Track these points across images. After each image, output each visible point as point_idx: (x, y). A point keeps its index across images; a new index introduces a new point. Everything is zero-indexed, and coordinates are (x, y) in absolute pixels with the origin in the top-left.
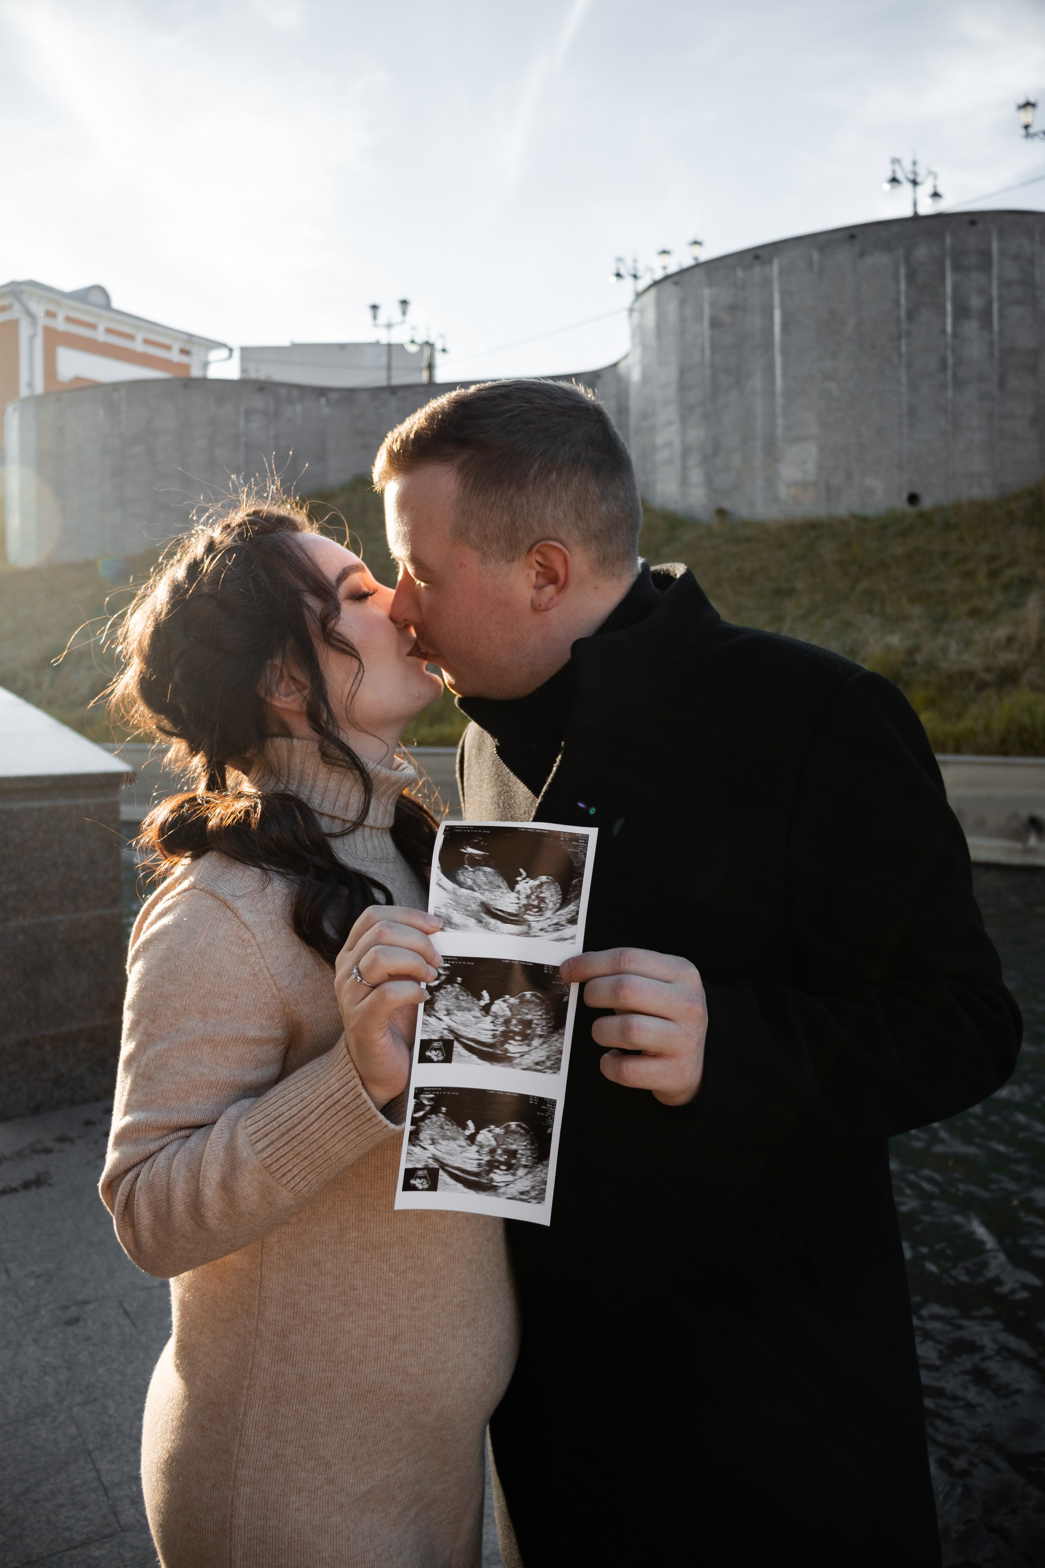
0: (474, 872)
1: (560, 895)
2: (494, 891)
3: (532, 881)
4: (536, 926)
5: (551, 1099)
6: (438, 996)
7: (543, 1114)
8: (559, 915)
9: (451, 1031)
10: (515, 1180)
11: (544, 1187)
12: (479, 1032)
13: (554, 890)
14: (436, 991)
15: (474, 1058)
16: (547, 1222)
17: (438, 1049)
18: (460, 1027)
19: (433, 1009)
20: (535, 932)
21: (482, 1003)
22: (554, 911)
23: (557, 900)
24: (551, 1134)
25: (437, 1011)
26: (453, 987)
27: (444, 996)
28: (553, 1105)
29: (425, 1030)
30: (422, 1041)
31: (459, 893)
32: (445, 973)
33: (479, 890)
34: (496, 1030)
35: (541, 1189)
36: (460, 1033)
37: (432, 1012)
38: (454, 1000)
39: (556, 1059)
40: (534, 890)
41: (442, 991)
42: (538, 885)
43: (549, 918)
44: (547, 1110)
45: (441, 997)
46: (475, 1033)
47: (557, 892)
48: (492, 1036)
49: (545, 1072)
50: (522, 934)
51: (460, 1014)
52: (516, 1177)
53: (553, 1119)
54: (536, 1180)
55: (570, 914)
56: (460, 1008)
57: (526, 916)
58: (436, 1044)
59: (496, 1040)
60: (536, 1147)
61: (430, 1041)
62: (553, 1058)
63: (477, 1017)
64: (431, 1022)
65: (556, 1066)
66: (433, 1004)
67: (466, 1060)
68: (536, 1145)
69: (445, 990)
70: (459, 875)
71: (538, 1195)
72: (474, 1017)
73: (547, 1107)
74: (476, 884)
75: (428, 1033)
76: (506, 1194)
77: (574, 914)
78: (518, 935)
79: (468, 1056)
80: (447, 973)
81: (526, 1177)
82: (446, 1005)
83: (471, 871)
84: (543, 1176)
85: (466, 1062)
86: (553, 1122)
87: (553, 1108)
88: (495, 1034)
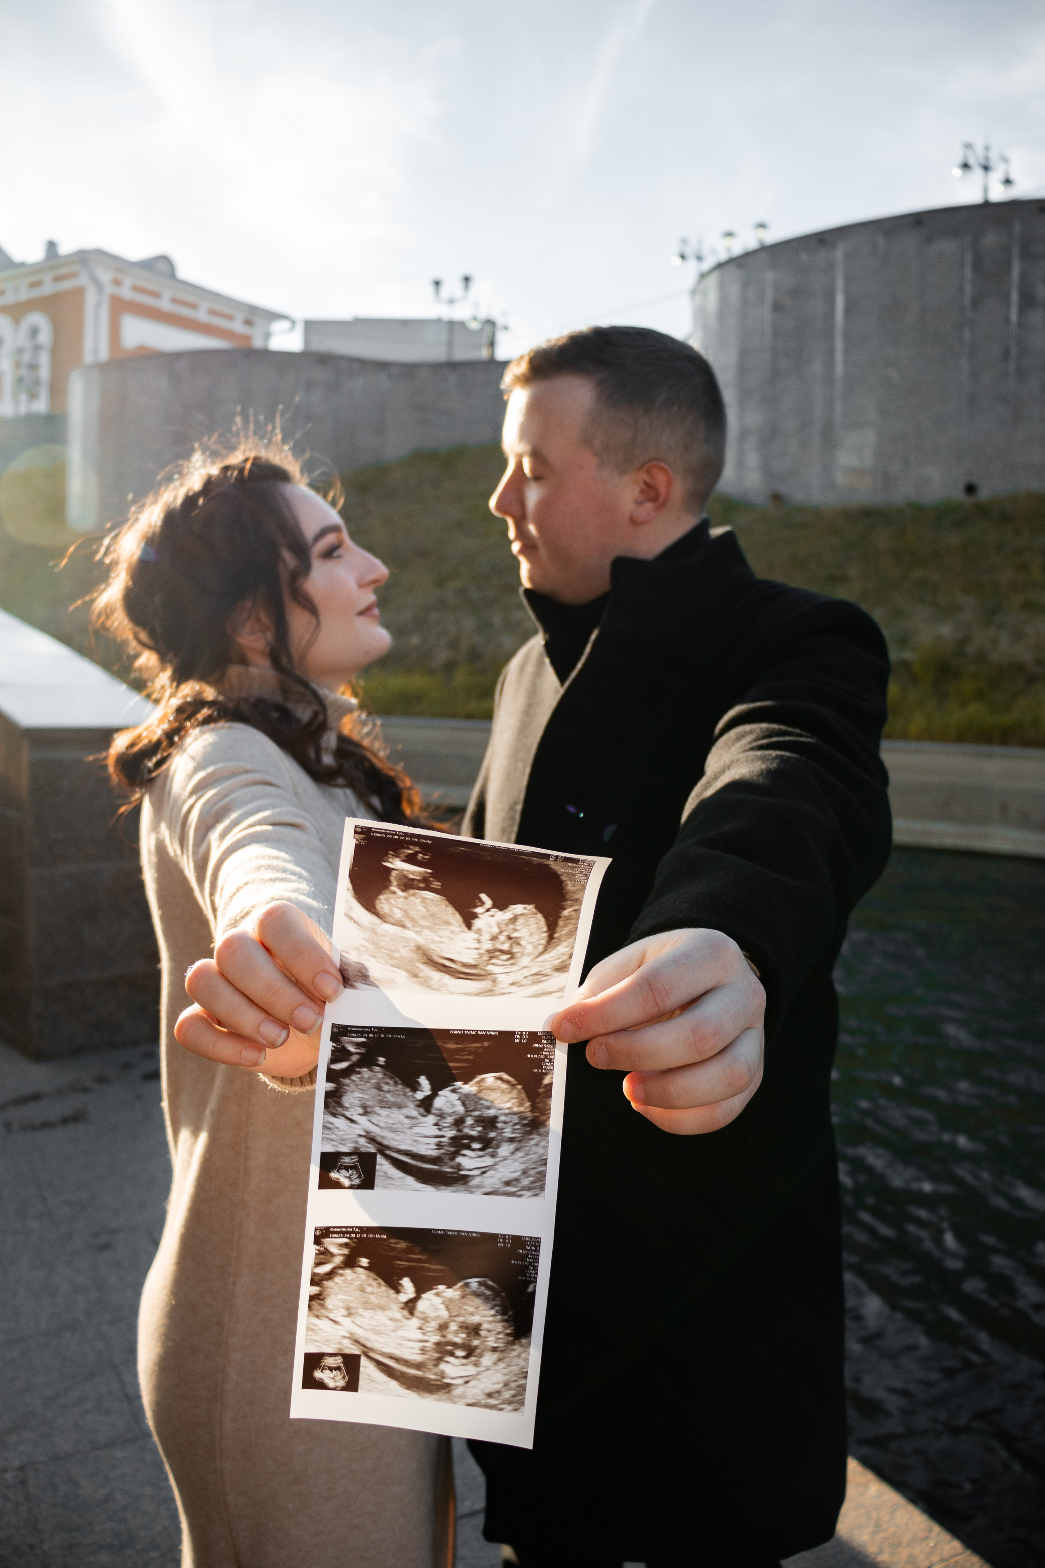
0: (406, 898)
1: (543, 932)
2: (438, 929)
3: (501, 913)
4: (504, 980)
5: (531, 1238)
6: (348, 1086)
7: (520, 1262)
8: (542, 962)
9: (372, 1139)
10: (478, 1374)
11: (522, 1382)
12: (416, 1141)
13: (535, 925)
14: (344, 1077)
15: (410, 1180)
16: (527, 1442)
17: (352, 1168)
18: (386, 1134)
19: (340, 1105)
20: (503, 989)
21: (420, 1095)
22: (534, 956)
23: (539, 940)
24: (533, 1294)
25: (347, 1109)
26: (372, 1071)
27: (358, 1085)
28: (536, 1247)
29: (328, 1138)
30: (324, 1155)
31: (380, 931)
32: (358, 1051)
33: (414, 926)
34: (443, 1136)
35: (519, 1386)
36: (385, 1142)
37: (339, 1109)
38: (374, 1091)
39: (538, 1173)
40: (503, 927)
41: (354, 1077)
42: (511, 919)
43: (525, 967)
44: (526, 1256)
45: (353, 1087)
46: (410, 1142)
47: (539, 928)
48: (437, 1145)
49: (520, 1196)
50: (482, 993)
51: (384, 1112)
52: (480, 1369)
53: (536, 1269)
54: (510, 1372)
55: (559, 959)
56: (385, 1104)
57: (490, 968)
58: (347, 1160)
59: (442, 1151)
60: (510, 1316)
61: (338, 1155)
62: (532, 1172)
63: (413, 1118)
64: (337, 1125)
65: (538, 1184)
66: (340, 1097)
67: (397, 1183)
68: (511, 1313)
69: (359, 1076)
70: (381, 903)
71: (514, 1396)
72: (407, 1117)
73: (526, 1250)
74: (408, 917)
75: (334, 1143)
76: (465, 1398)
77: (565, 958)
78: (477, 995)
79: (400, 1178)
80: (363, 1051)
81: (496, 1367)
82: (360, 1099)
83: (401, 897)
84: (522, 1363)
85: (398, 1187)
86: (537, 1273)
87: (535, 1251)
88: (441, 1142)
